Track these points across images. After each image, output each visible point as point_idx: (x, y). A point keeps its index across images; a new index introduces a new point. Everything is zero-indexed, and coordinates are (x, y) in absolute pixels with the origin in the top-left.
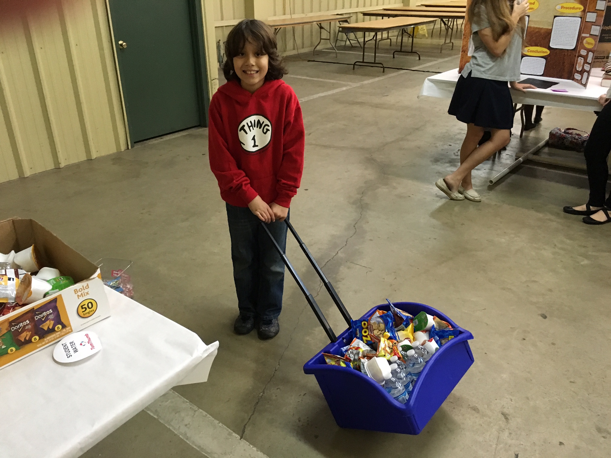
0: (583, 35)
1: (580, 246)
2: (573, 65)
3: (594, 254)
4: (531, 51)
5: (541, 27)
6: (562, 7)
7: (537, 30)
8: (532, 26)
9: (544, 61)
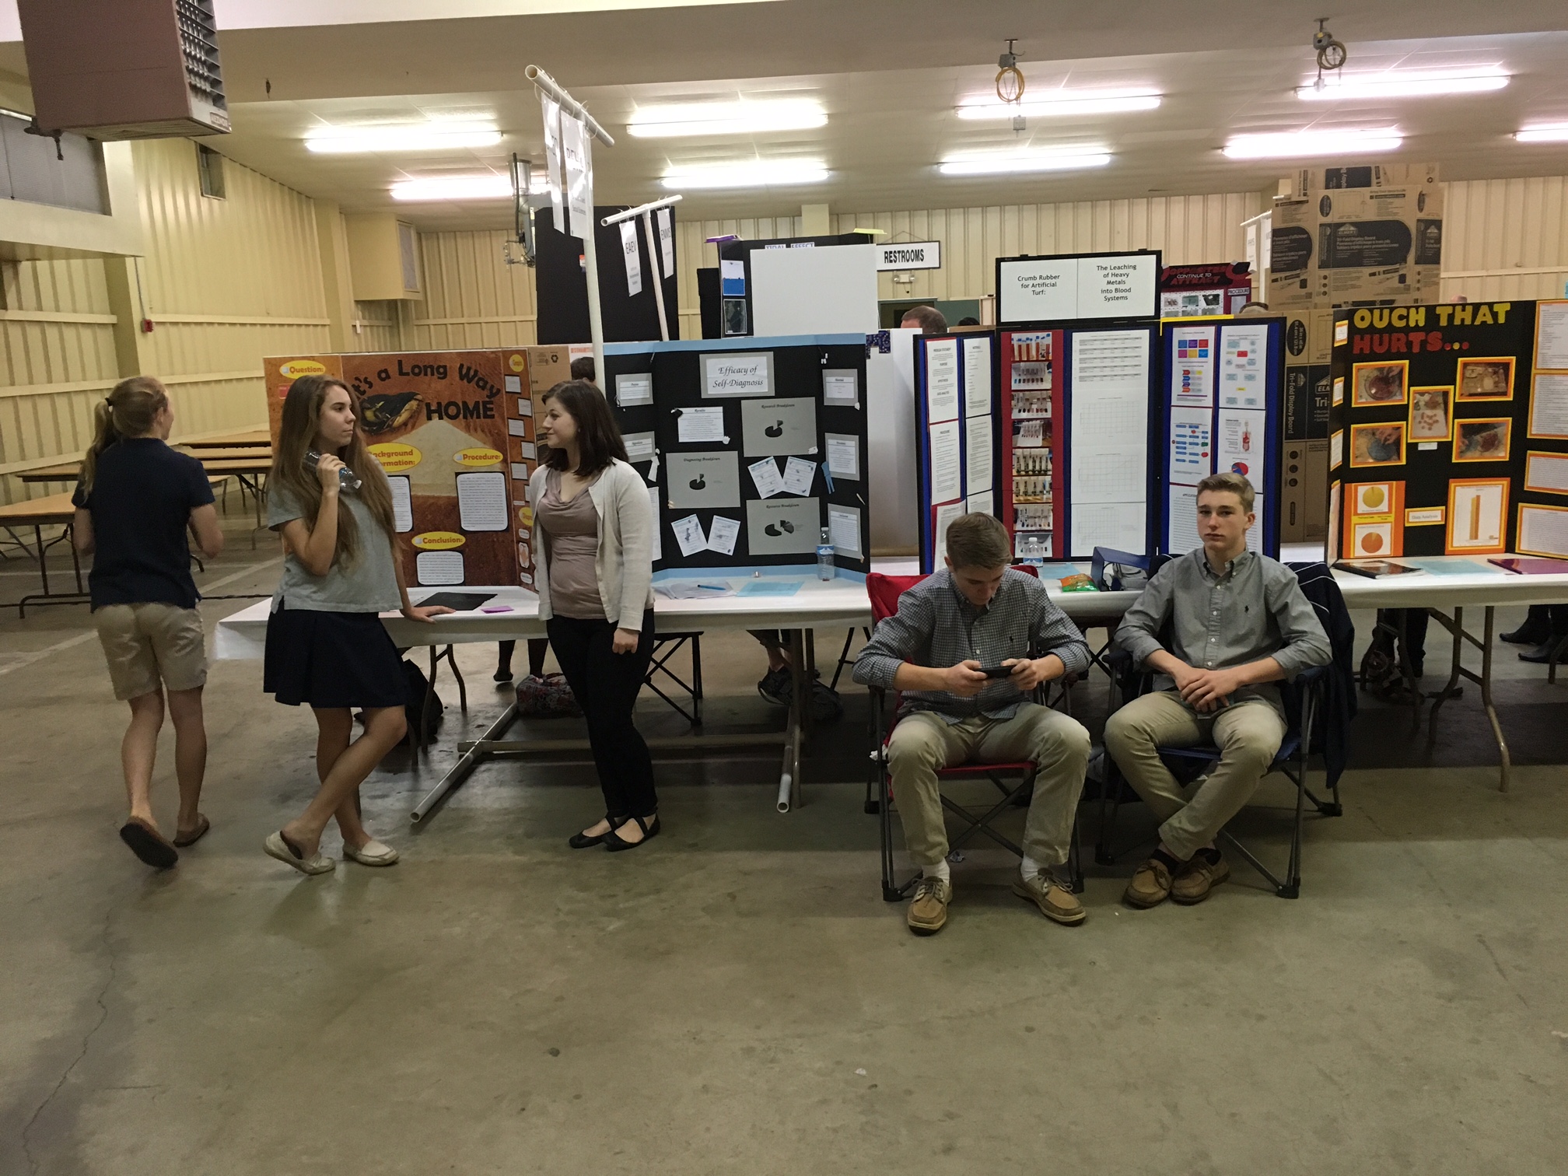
0: (516, 503)
1: (603, 897)
2: (513, 558)
3: (631, 904)
4: (430, 541)
5: (437, 494)
6: (465, 457)
7: (431, 501)
8: (420, 494)
9: (459, 557)
